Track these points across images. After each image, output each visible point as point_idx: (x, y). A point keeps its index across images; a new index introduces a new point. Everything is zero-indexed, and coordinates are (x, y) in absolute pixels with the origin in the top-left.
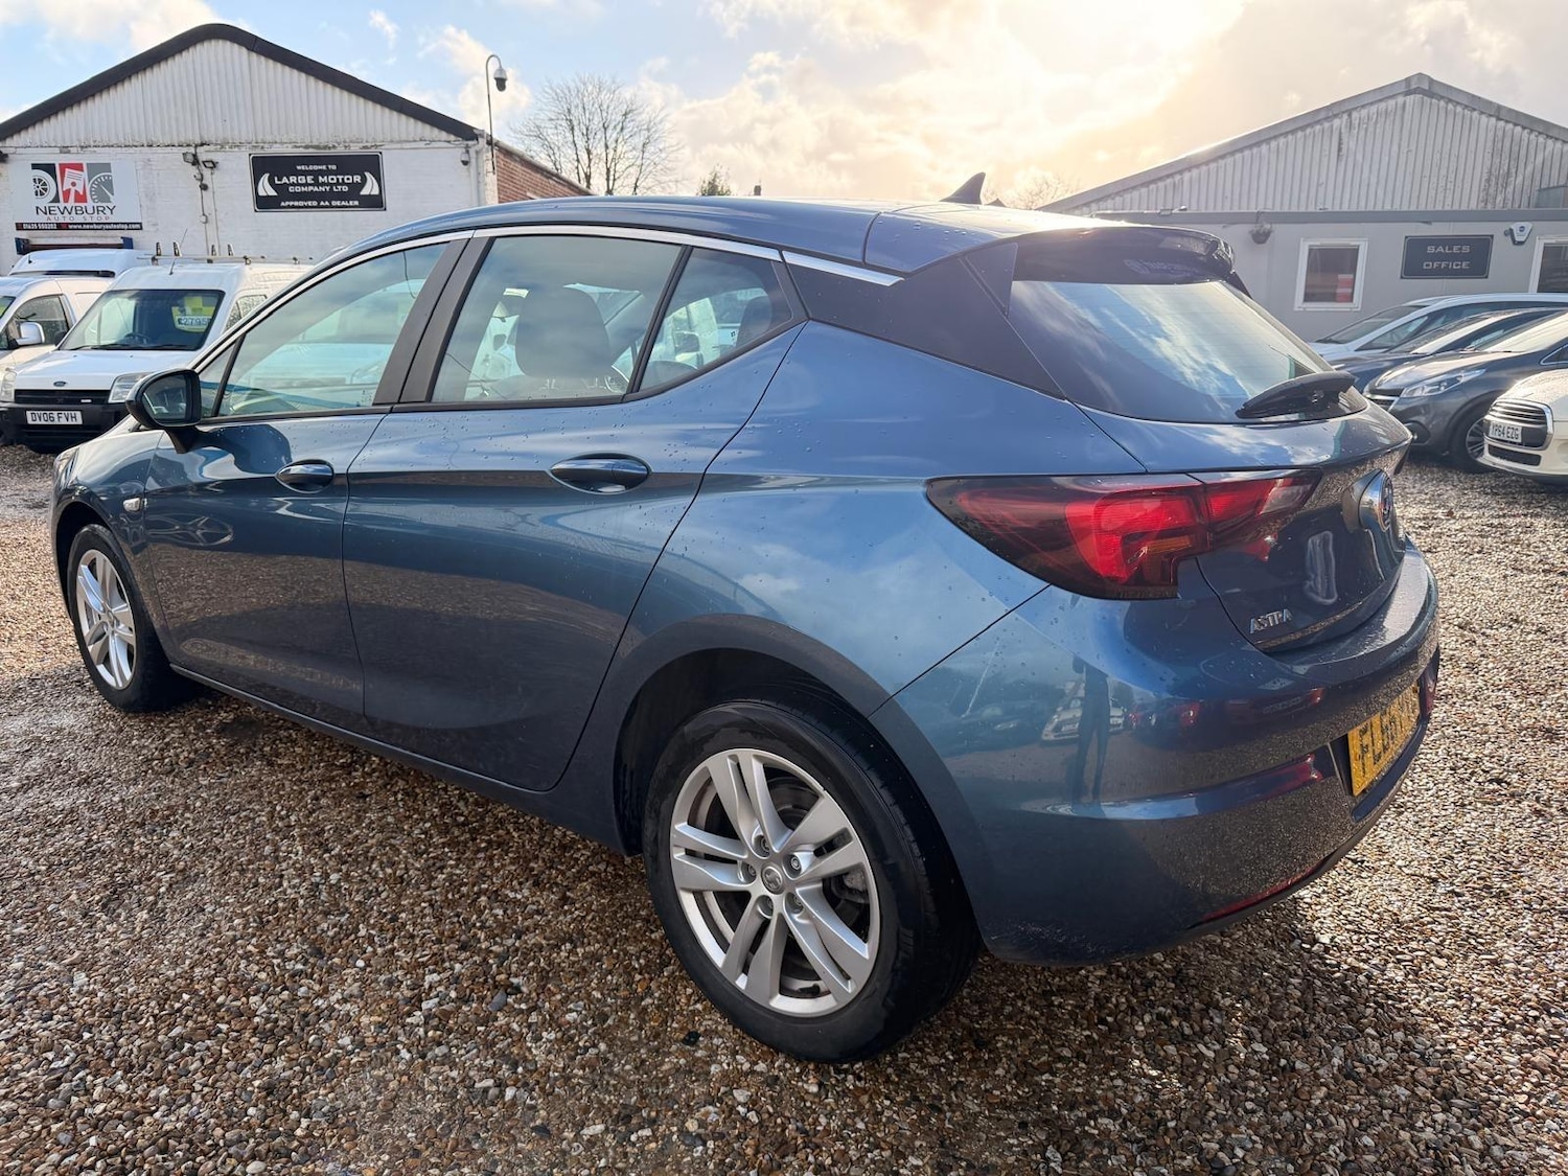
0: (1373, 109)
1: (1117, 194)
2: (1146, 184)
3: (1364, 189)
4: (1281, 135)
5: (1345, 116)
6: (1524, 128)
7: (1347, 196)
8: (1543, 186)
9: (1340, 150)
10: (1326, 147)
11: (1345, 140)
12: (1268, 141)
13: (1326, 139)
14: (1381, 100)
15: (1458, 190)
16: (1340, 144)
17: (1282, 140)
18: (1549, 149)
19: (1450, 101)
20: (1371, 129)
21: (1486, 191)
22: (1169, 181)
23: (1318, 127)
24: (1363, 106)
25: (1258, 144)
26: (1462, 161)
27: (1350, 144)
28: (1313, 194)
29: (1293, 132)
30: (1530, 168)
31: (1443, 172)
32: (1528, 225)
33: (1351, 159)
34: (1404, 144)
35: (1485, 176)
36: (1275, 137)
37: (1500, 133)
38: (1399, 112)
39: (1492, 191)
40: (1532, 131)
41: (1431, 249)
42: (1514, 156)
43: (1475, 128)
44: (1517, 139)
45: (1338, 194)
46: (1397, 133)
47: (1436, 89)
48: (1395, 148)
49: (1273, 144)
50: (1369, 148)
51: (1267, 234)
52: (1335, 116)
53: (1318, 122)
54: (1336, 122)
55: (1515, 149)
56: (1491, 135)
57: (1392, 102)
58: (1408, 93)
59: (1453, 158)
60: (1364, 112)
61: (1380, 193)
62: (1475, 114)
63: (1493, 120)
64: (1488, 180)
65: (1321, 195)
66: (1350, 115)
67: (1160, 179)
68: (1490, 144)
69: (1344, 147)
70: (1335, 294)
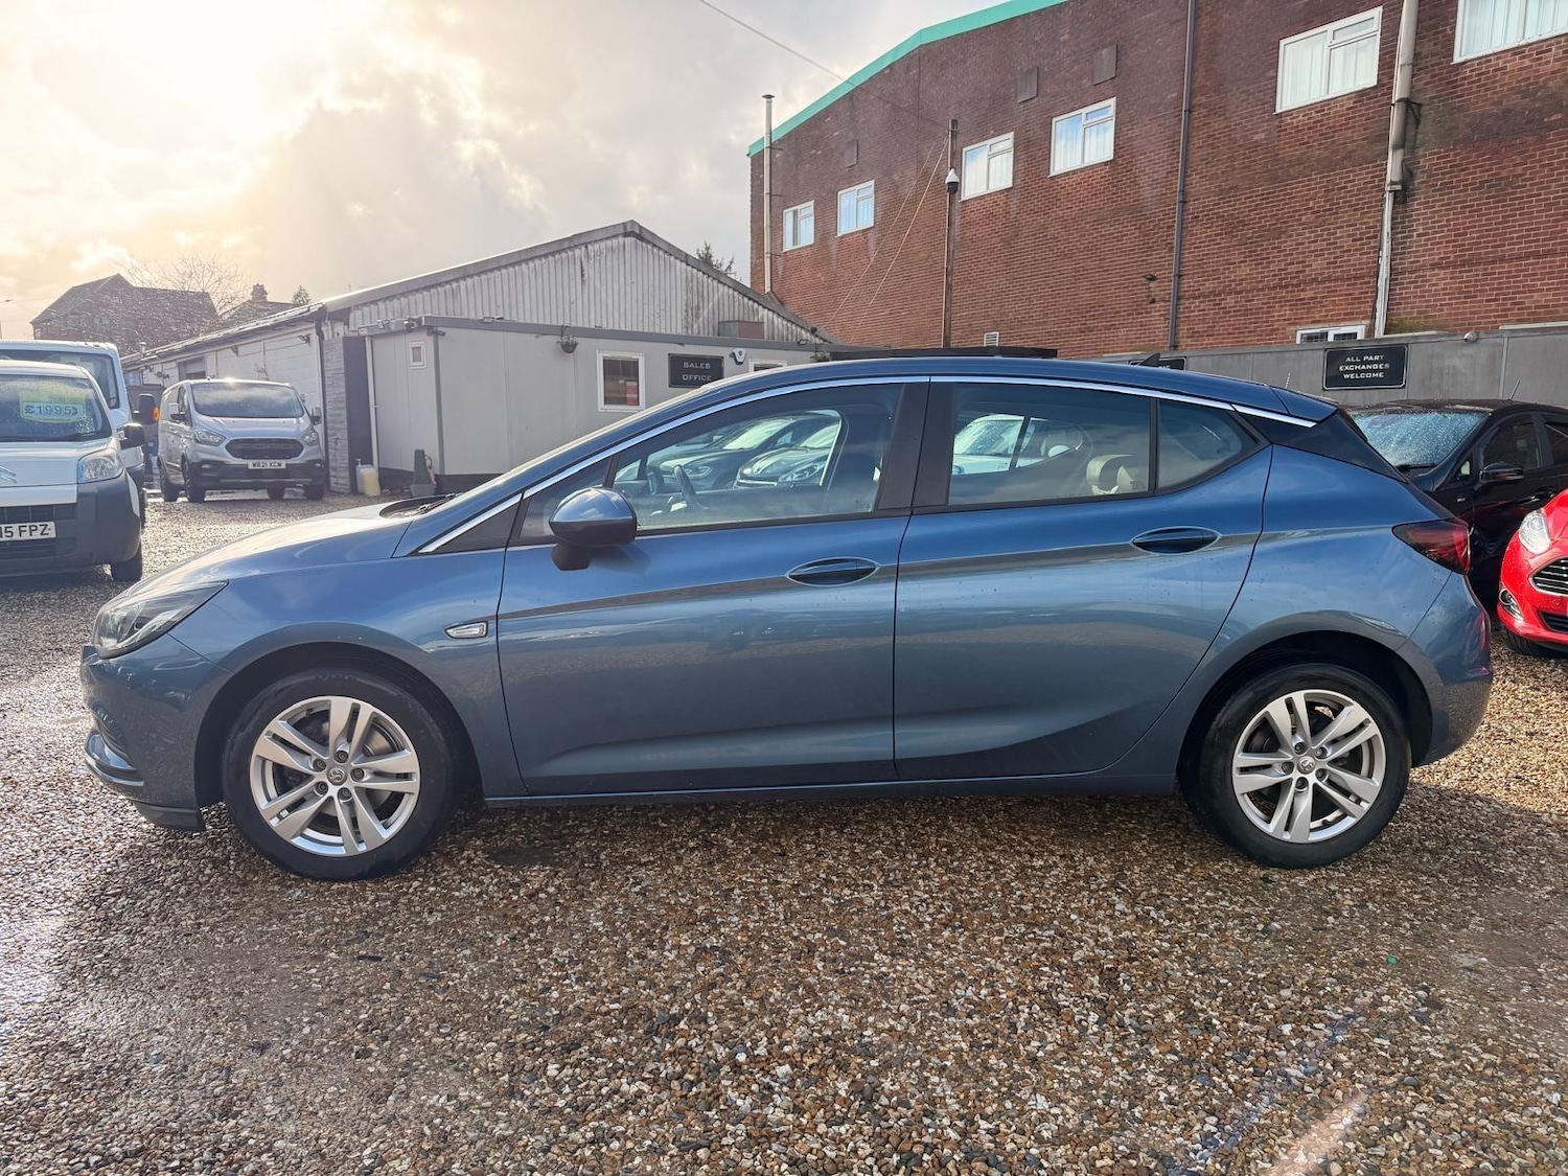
0: (603, 244)
1: (403, 294)
2: (427, 288)
3: (604, 309)
4: (537, 257)
5: (583, 248)
6: (704, 273)
7: (592, 316)
8: (721, 320)
9: (583, 275)
10: (572, 271)
11: (585, 268)
12: (526, 261)
13: (571, 266)
14: (607, 239)
15: (668, 318)
16: (582, 271)
17: (537, 262)
18: (721, 291)
19: (655, 245)
20: (603, 261)
21: (686, 319)
22: (448, 287)
23: (564, 255)
24: (596, 241)
25: (519, 263)
26: (668, 294)
27: (589, 272)
28: (567, 311)
29: (546, 256)
30: (711, 304)
31: (657, 303)
32: (744, 350)
33: (592, 283)
34: (628, 276)
35: (685, 307)
36: (532, 259)
37: (690, 276)
38: (621, 249)
39: (690, 320)
40: (709, 276)
41: (686, 365)
42: (701, 293)
43: (673, 269)
44: (700, 280)
45: (586, 313)
46: (622, 267)
47: (645, 235)
48: (622, 279)
49: (531, 264)
50: (603, 277)
51: (574, 346)
52: (576, 246)
53: (564, 250)
54: (577, 251)
55: (701, 289)
56: (684, 275)
57: (615, 241)
58: (626, 235)
59: (662, 292)
60: (596, 246)
61: (616, 316)
62: (672, 258)
63: (684, 265)
64: (687, 311)
65: (573, 311)
66: (586, 247)
67: (440, 284)
68: (684, 283)
69: (586, 273)
70: (626, 398)
